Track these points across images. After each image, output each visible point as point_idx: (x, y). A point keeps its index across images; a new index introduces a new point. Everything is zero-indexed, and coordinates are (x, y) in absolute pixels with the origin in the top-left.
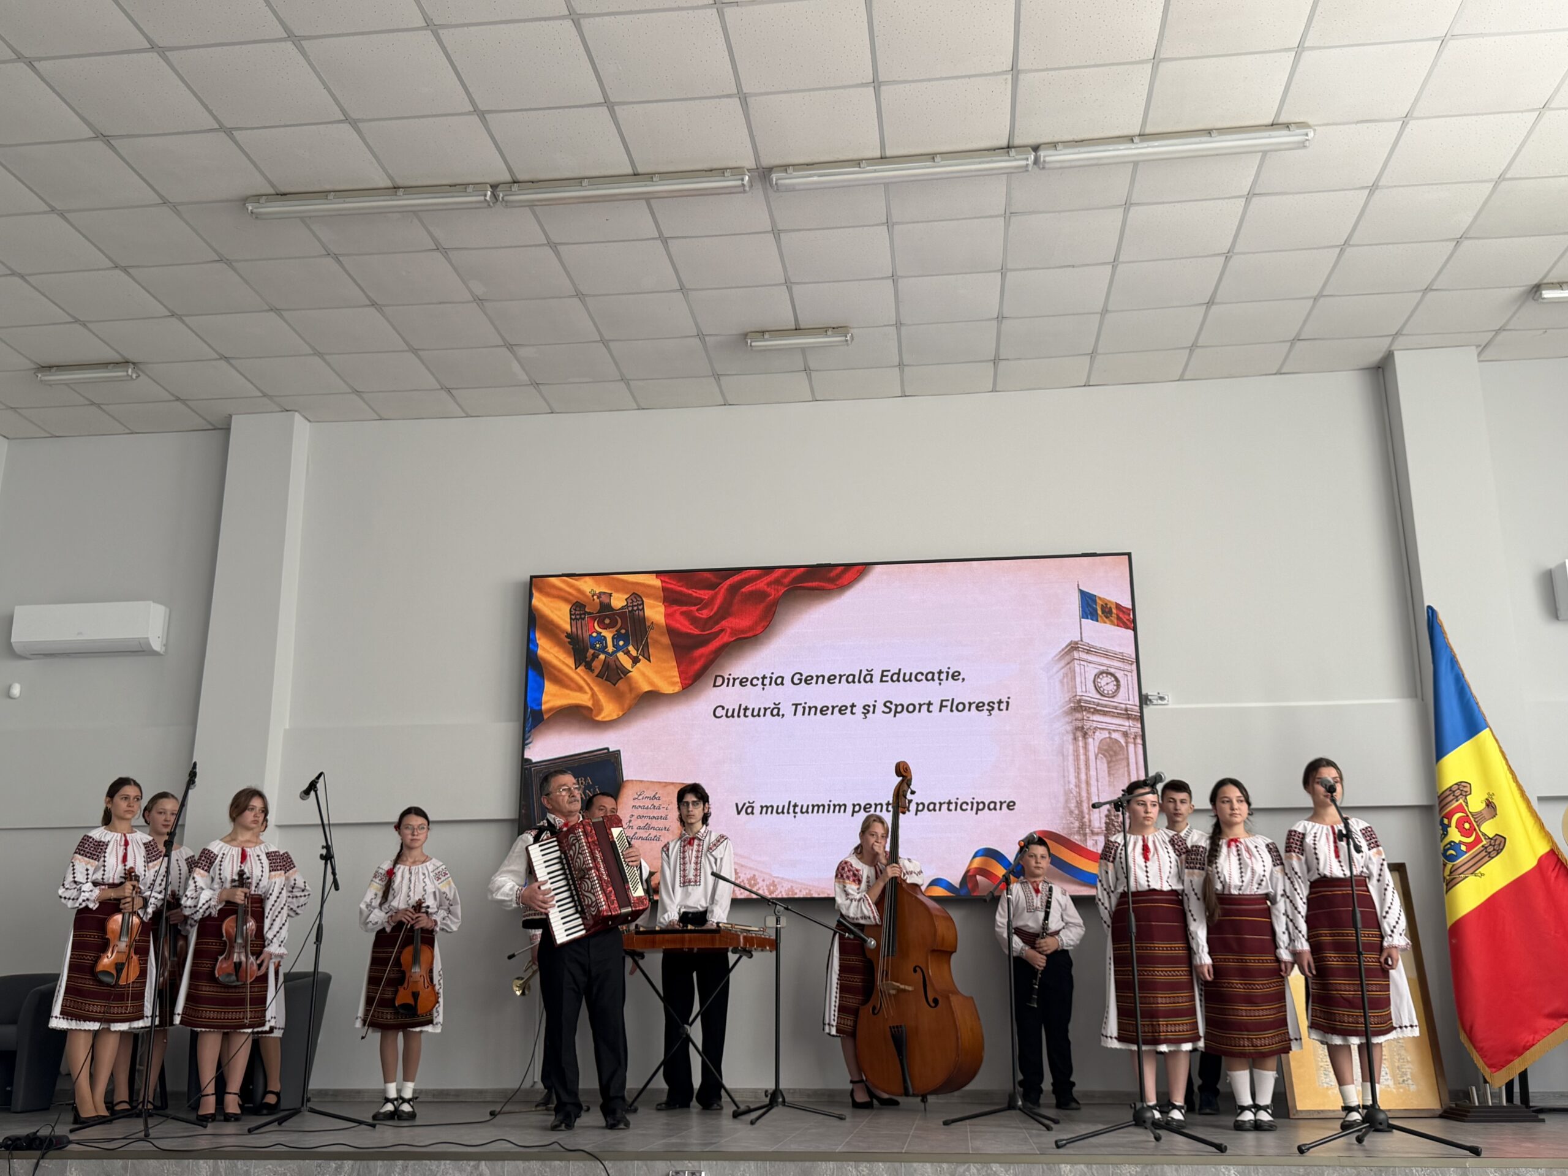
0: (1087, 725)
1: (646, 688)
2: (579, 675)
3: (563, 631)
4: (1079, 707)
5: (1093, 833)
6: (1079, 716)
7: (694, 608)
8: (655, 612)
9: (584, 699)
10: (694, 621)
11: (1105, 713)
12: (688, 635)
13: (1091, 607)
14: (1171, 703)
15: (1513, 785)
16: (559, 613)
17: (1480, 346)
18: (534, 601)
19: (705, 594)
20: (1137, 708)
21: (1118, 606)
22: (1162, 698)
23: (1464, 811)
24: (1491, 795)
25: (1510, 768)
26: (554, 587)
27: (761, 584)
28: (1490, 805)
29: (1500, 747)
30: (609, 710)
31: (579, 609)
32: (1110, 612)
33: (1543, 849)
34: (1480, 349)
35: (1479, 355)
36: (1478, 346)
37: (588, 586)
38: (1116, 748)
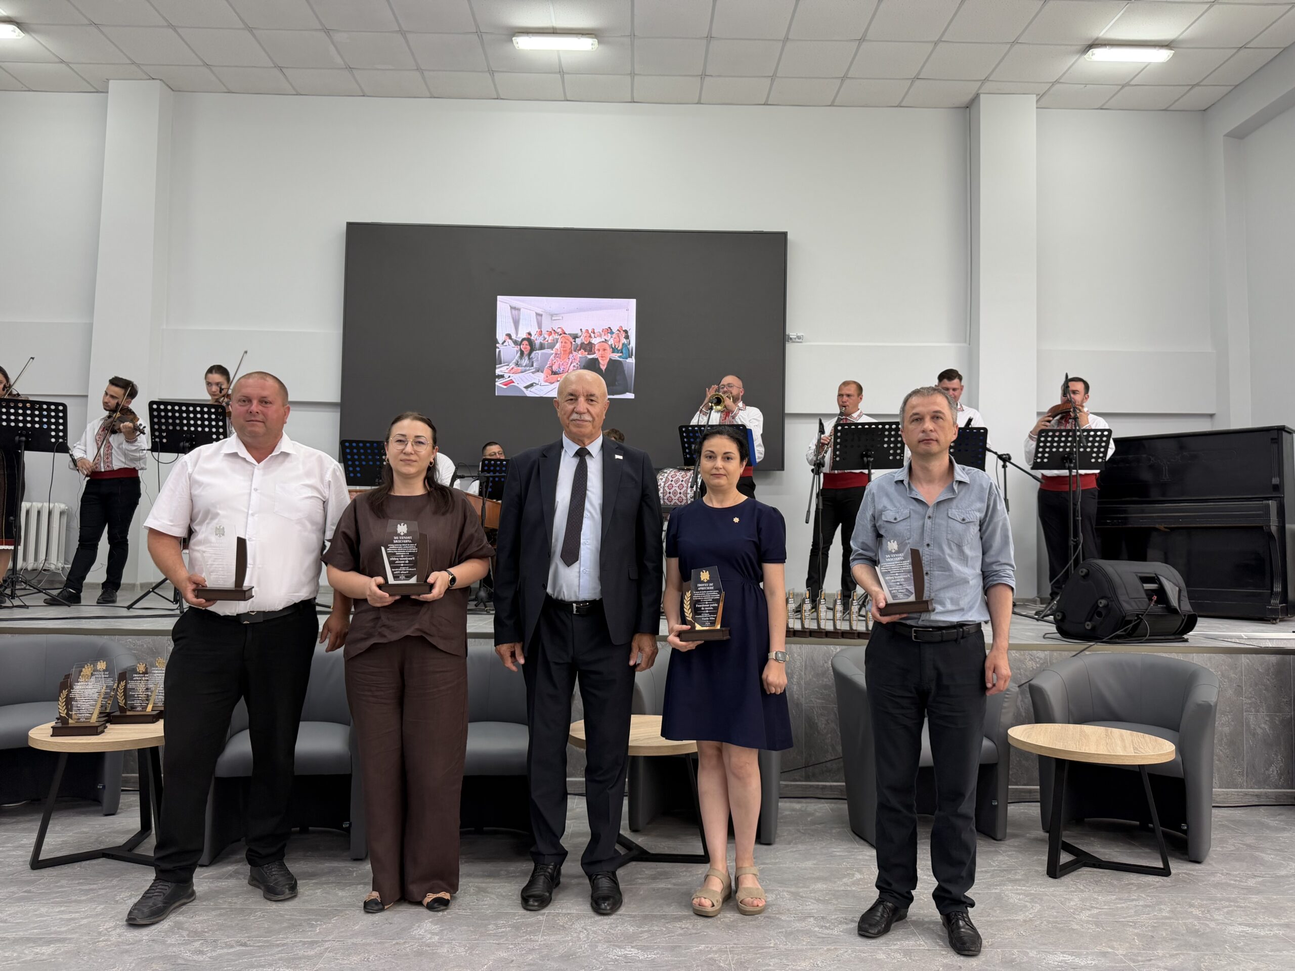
17: (1039, 95)
34: (1039, 97)
35: (1037, 101)
36: (1037, 95)
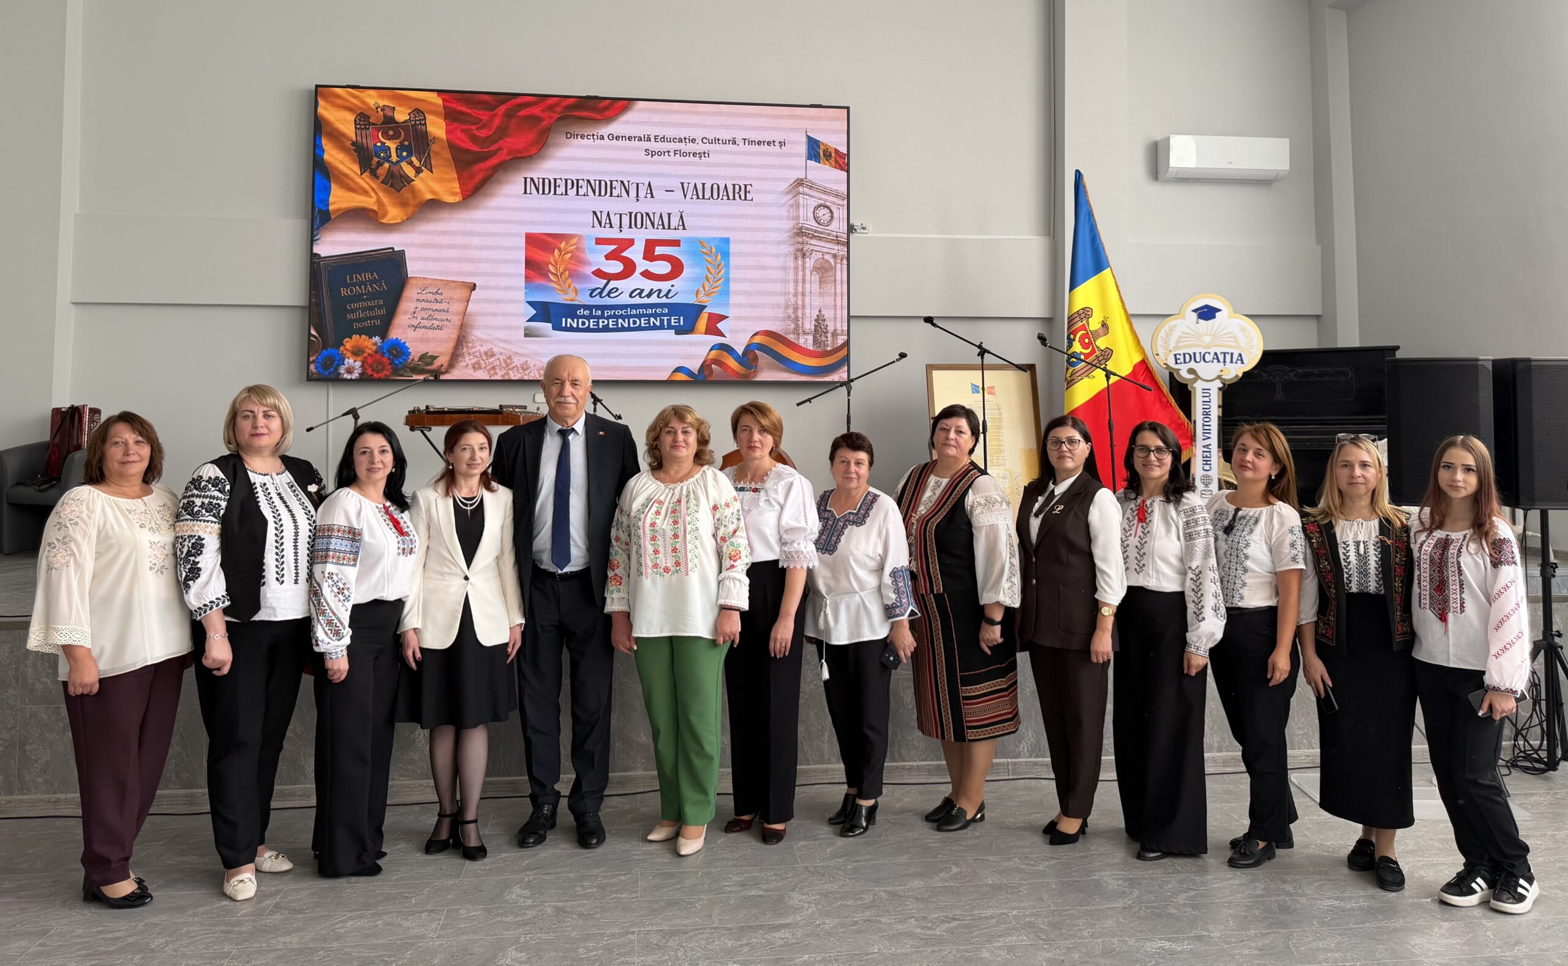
0: (806, 247)
1: (429, 196)
2: (364, 181)
3: (348, 139)
4: (800, 232)
5: (804, 333)
6: (800, 240)
7: (474, 127)
8: (437, 128)
9: (370, 202)
10: (474, 139)
11: (820, 239)
12: (467, 151)
13: (815, 150)
14: (871, 233)
15: (1122, 311)
16: (344, 122)
18: (320, 110)
19: (484, 115)
20: (846, 236)
21: (836, 151)
22: (864, 228)
23: (1086, 330)
24: (1106, 318)
25: (1121, 298)
26: (339, 96)
27: (536, 111)
28: (1104, 325)
29: (1116, 282)
30: (394, 213)
31: (363, 119)
32: (830, 156)
33: (1137, 359)
37: (372, 100)
38: (827, 266)
